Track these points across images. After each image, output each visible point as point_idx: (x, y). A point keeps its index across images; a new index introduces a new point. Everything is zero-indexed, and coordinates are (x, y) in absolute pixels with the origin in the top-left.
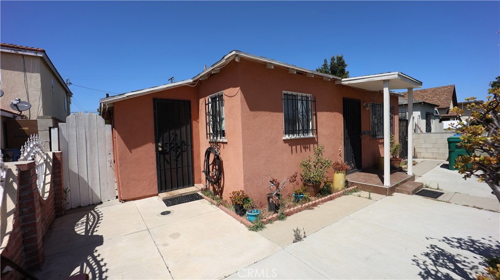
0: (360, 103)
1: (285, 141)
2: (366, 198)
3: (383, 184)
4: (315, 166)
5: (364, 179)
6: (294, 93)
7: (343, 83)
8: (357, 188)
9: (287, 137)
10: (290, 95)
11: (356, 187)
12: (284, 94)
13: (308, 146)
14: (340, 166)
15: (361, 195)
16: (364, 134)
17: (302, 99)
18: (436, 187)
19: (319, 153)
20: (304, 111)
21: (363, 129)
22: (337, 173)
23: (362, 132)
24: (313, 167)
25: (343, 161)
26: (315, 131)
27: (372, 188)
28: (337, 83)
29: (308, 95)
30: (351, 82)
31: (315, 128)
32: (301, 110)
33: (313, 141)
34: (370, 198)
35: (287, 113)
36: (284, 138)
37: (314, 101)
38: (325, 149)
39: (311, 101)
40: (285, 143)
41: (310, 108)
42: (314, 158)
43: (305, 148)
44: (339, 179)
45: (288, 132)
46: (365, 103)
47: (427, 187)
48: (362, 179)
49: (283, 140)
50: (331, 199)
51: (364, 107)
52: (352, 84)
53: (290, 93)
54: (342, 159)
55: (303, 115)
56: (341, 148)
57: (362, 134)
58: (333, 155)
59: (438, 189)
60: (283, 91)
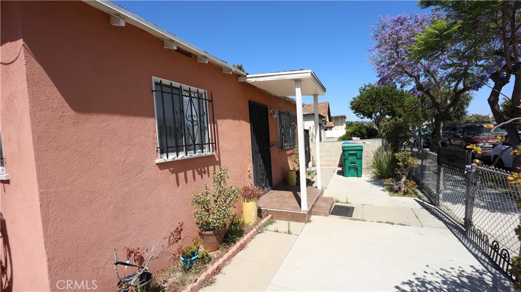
0: (267, 109)
1: (162, 166)
2: (285, 232)
3: (301, 207)
4: (216, 201)
5: (278, 202)
6: (176, 84)
7: (248, 80)
8: (272, 218)
9: (164, 159)
10: (166, 86)
11: (270, 216)
12: (156, 83)
13: (206, 168)
14: (250, 193)
15: (279, 230)
16: (273, 145)
17: (190, 95)
18: (345, 201)
19: (220, 180)
20: (194, 113)
21: (271, 140)
22: (248, 202)
23: (271, 144)
24: (212, 202)
25: (253, 185)
26: (215, 145)
27: (288, 215)
28: (241, 80)
29: (201, 91)
30: (258, 80)
31: (214, 142)
32: (189, 113)
33: (211, 161)
34: (289, 233)
35: (162, 117)
36: (158, 161)
37: (211, 101)
38: (228, 172)
39: (206, 100)
40: (161, 169)
41: (205, 111)
42: (213, 189)
43: (200, 173)
44: (249, 210)
45: (165, 150)
46: (272, 110)
47: (337, 202)
48: (276, 202)
49: (157, 164)
50: (242, 247)
51: (271, 114)
52: (259, 82)
53: (166, 82)
54: (252, 181)
55: (192, 121)
56: (250, 167)
57: (270, 146)
58: (241, 176)
59: (347, 203)
60: (153, 77)
